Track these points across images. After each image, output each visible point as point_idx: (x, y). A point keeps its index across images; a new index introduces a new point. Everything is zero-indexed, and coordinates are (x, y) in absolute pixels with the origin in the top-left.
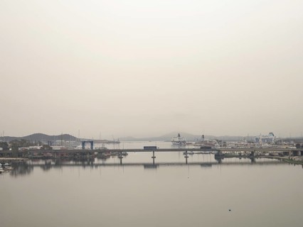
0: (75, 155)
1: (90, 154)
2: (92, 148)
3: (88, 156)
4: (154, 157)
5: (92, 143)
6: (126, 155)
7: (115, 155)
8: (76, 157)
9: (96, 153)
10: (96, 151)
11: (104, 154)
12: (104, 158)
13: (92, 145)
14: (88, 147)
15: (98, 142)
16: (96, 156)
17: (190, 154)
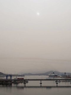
0: (3, 82)
1: (10, 81)
2: (11, 78)
3: (9, 83)
4: (41, 83)
5: (11, 76)
6: (27, 82)
7: (22, 82)
8: (3, 83)
9: (13, 81)
10: (13, 80)
11: (16, 82)
12: (17, 83)
13: (11, 77)
14: (9, 78)
15: (14, 75)
16: (13, 82)
17: (59, 82)
